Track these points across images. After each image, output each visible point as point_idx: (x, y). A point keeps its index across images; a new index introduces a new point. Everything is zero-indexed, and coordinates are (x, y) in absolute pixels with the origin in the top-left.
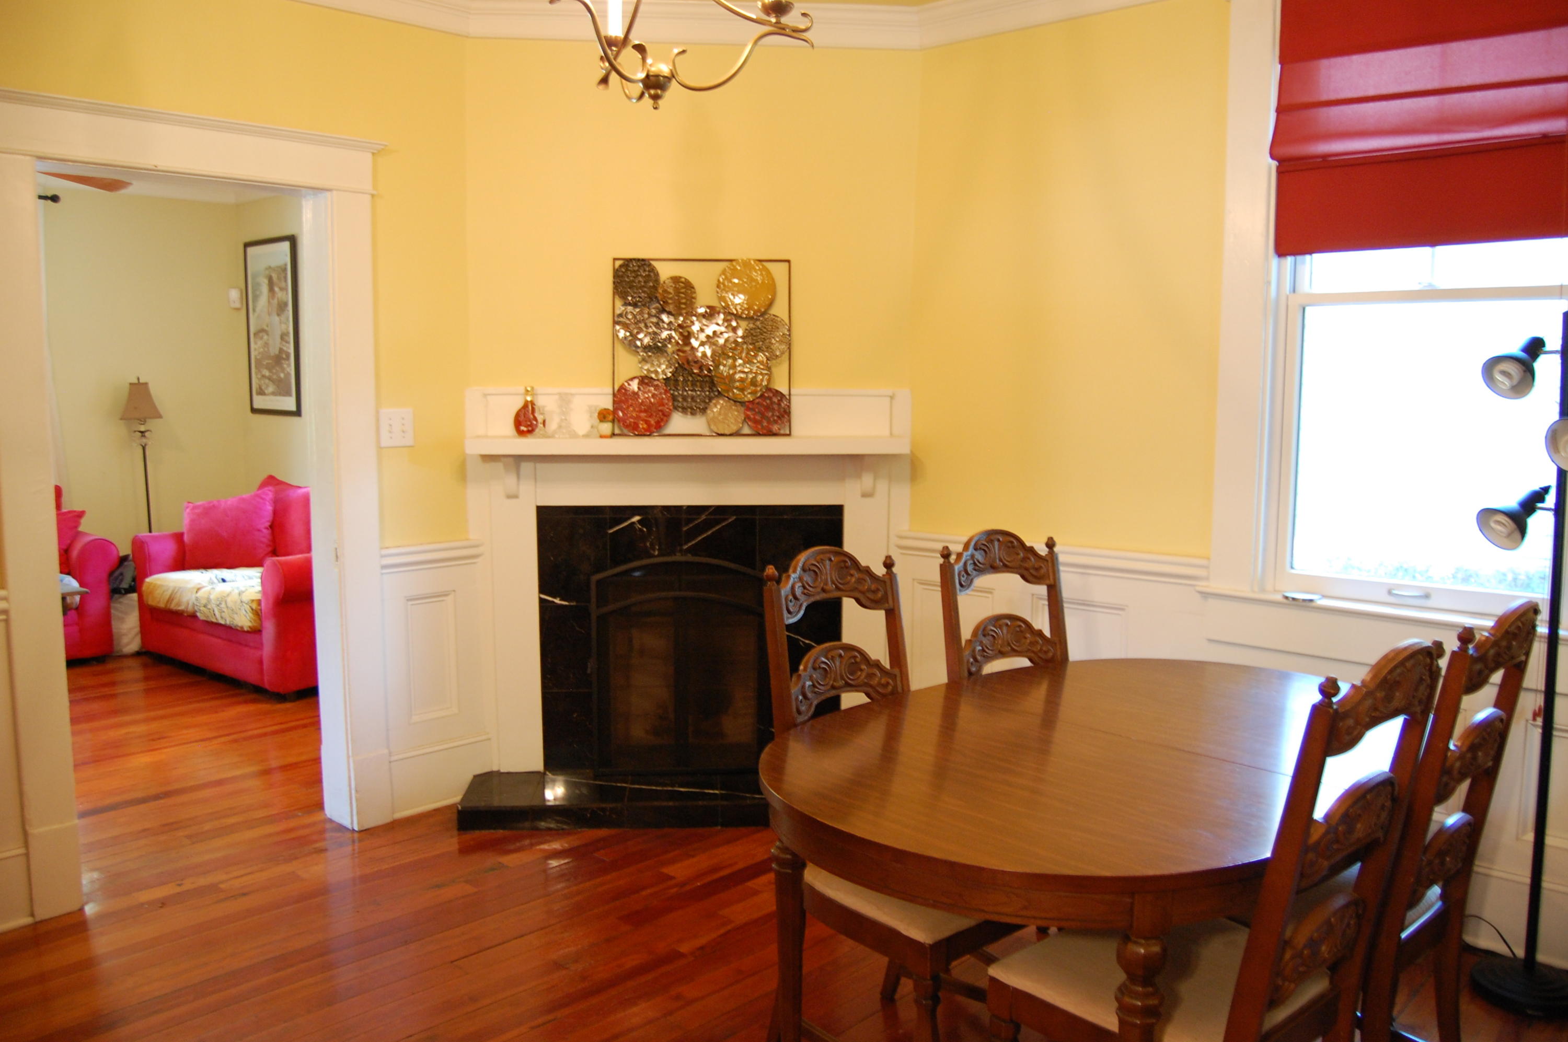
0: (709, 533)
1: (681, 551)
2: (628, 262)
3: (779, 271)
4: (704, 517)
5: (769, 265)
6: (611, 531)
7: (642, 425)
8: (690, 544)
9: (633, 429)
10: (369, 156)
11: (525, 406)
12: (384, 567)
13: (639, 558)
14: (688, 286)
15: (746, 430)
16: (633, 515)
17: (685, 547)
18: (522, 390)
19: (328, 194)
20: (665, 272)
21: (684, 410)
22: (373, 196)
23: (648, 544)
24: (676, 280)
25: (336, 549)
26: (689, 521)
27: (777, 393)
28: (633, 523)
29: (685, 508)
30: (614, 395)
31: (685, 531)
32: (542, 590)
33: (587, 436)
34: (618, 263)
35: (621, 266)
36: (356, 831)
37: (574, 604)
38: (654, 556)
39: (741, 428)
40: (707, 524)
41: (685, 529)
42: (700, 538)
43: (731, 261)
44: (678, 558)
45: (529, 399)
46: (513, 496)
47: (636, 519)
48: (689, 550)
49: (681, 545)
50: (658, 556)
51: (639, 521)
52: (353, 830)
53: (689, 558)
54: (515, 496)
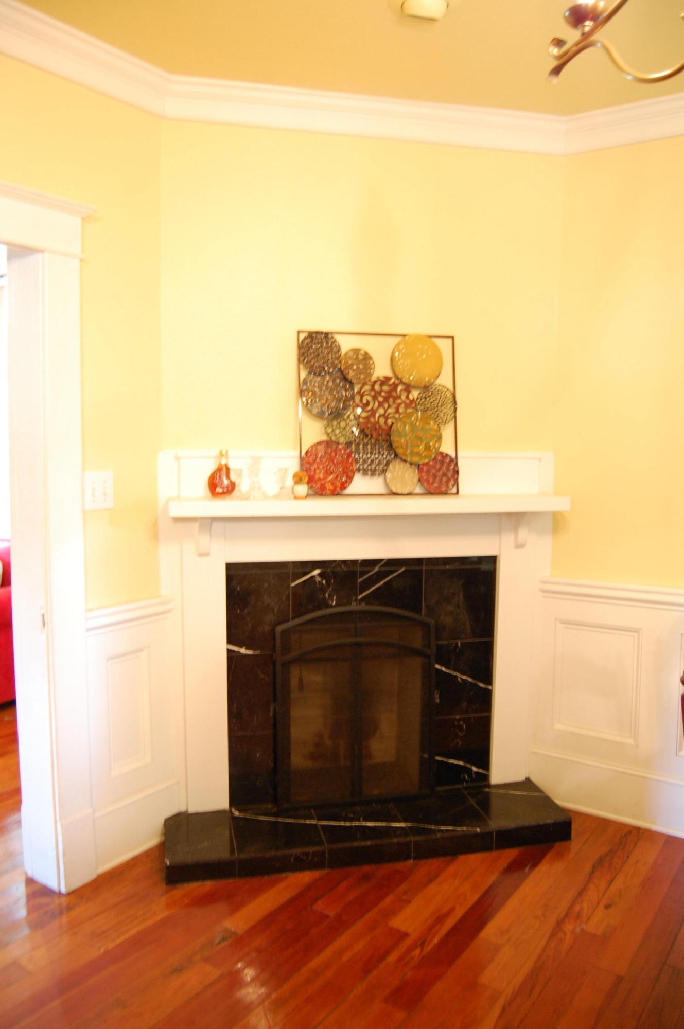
0: (382, 583)
1: (356, 600)
2: (312, 336)
3: (444, 346)
4: (376, 569)
5: (436, 341)
6: (293, 584)
7: (329, 486)
8: (364, 594)
9: (319, 490)
10: (79, 220)
11: (219, 470)
12: (88, 630)
13: (319, 607)
14: (367, 357)
15: (418, 490)
16: (314, 569)
17: (360, 597)
18: (217, 453)
19: (39, 256)
20: (346, 344)
21: (365, 472)
22: (82, 260)
23: (327, 595)
24: (356, 351)
25: (43, 616)
26: (363, 573)
27: (445, 456)
28: (313, 577)
29: (359, 561)
30: (301, 459)
31: (361, 582)
32: (230, 640)
33: (276, 497)
34: (302, 336)
35: (305, 338)
36: (63, 895)
37: (258, 652)
38: (331, 606)
39: (414, 489)
40: (380, 576)
41: (360, 580)
42: (373, 589)
43: (405, 336)
44: (354, 607)
45: (224, 462)
46: (204, 554)
47: (316, 572)
48: (363, 599)
49: (356, 595)
50: (337, 605)
51: (320, 575)
52: (60, 892)
53: (363, 607)
54: (207, 554)
